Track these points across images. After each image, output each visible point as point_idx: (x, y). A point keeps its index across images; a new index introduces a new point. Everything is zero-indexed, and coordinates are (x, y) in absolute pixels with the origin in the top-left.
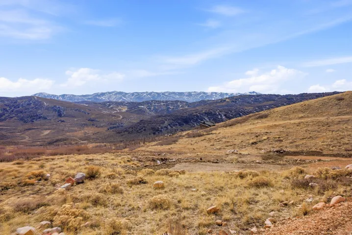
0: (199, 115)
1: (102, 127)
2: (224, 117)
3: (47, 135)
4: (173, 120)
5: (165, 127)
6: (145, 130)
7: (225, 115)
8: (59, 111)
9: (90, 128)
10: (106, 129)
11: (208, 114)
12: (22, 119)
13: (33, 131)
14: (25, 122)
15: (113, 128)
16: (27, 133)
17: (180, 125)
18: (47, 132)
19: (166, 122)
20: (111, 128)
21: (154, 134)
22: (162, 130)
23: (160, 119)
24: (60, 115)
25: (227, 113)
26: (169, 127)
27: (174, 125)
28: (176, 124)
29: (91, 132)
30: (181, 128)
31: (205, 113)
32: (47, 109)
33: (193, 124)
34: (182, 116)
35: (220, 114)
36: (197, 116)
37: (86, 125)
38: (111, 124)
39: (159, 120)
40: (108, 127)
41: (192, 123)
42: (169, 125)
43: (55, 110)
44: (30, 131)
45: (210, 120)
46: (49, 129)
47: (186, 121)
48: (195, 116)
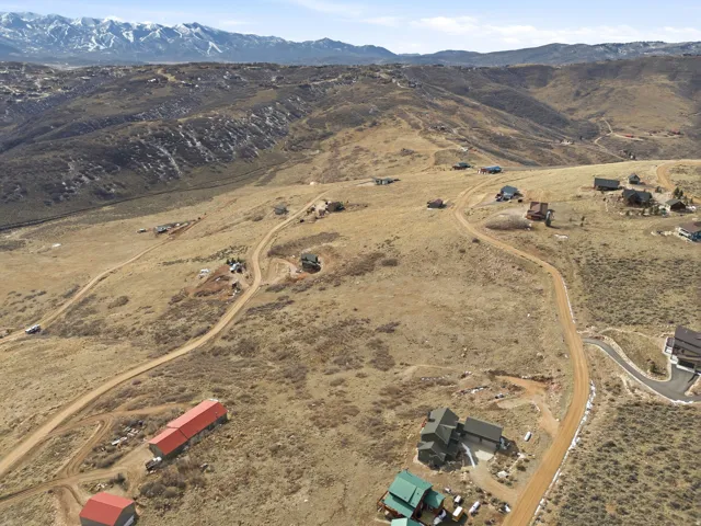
0: (143, 141)
2: (198, 144)
4: (85, 159)
5: (76, 180)
6: (24, 193)
7: (200, 139)
11: (162, 137)
17: (108, 172)
19: (71, 167)
21: (57, 200)
22: (73, 188)
25: (201, 132)
26: (84, 178)
27: (96, 174)
28: (100, 170)
30: (117, 180)
31: (156, 136)
33: (140, 166)
34: (105, 148)
35: (187, 137)
36: (140, 144)
39: (50, 162)
41: (133, 164)
42: (83, 172)
45: (170, 152)
47: (120, 159)
48: (134, 144)
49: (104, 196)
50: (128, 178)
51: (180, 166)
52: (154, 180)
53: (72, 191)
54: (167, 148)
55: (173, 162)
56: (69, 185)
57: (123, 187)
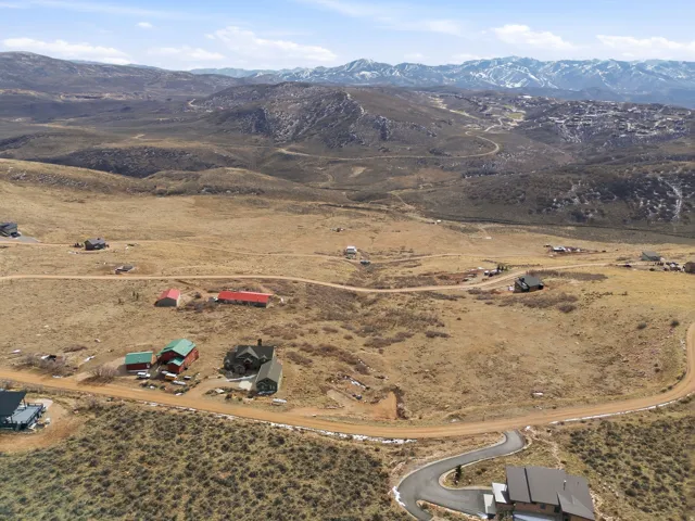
0: (660, 178)
1: (452, 169)
3: (359, 176)
4: (591, 184)
5: (566, 200)
6: (522, 200)
8: (383, 129)
9: (430, 169)
10: (459, 174)
11: (688, 179)
12: (326, 140)
13: (340, 165)
14: (330, 147)
15: (475, 173)
16: (332, 168)
17: (602, 199)
18: (359, 171)
19: (573, 189)
20: (469, 174)
21: (539, 211)
22: (559, 205)
23: (564, 177)
24: (383, 137)
26: (576, 200)
27: (589, 199)
28: (595, 196)
29: (430, 179)
30: (603, 207)
31: (680, 176)
32: (365, 122)
33: (636, 201)
34: (615, 178)
36: (655, 181)
37: (423, 162)
38: (472, 165)
39: (560, 181)
40: (464, 172)
41: (632, 197)
42: (579, 195)
43: (377, 126)
44: (336, 166)
45: (684, 195)
46: (363, 165)
47: (622, 190)
48: (648, 179)
49: (579, 218)
50: (617, 208)
51: (683, 210)
52: (640, 216)
53: (556, 208)
54: (684, 190)
55: (678, 205)
56: (557, 203)
57: (603, 215)
